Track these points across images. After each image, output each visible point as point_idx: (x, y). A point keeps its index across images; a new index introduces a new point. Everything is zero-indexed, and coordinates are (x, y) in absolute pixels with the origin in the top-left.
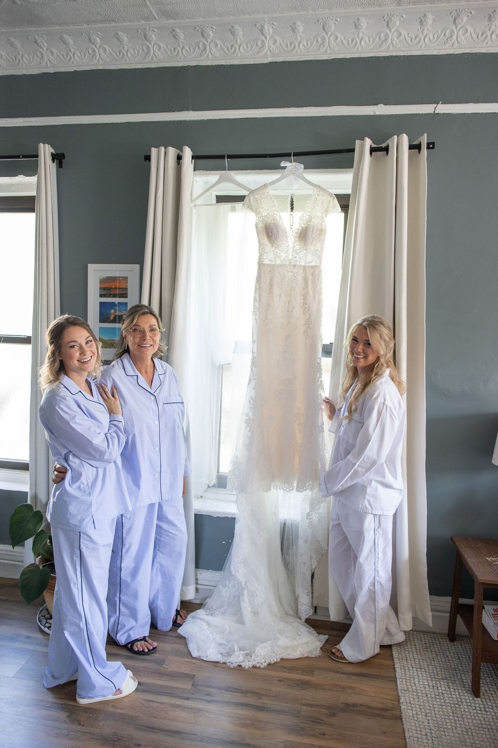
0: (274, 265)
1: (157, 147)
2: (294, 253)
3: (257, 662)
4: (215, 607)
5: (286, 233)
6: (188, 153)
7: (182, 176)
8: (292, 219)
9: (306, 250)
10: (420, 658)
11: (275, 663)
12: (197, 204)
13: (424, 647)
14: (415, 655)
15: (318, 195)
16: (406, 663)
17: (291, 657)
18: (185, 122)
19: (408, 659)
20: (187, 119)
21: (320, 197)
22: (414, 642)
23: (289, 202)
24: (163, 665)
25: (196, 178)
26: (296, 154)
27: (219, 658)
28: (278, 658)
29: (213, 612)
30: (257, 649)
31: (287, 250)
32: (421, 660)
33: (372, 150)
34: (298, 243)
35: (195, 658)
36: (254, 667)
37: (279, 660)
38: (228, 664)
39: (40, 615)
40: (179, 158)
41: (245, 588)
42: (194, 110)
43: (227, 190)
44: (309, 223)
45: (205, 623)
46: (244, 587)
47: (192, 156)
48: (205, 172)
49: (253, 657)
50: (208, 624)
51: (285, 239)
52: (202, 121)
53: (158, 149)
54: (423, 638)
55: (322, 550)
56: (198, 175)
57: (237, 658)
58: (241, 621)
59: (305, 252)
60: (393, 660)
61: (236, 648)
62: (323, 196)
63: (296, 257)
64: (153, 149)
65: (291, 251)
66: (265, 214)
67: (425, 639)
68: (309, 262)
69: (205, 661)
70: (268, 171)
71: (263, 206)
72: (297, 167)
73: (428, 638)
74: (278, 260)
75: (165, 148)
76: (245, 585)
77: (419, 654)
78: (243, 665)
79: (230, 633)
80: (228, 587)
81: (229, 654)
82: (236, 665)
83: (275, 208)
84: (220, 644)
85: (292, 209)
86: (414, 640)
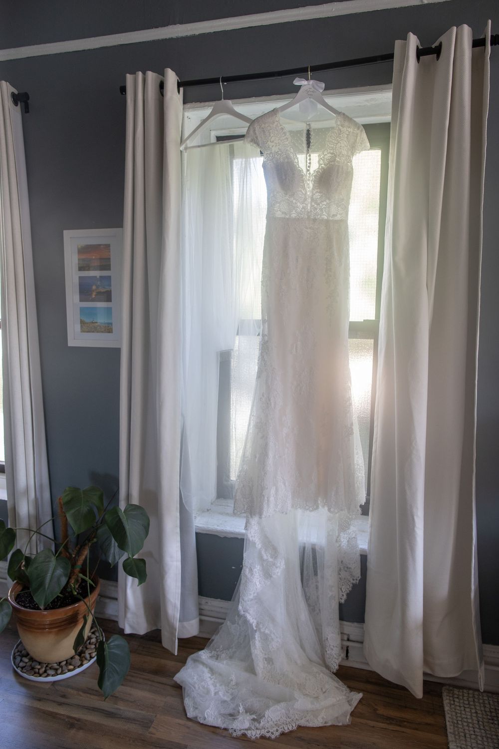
0: (288, 219)
1: (133, 72)
2: (313, 204)
3: (266, 731)
4: (221, 647)
5: (302, 176)
6: (171, 78)
7: (165, 109)
8: (308, 158)
9: (329, 199)
10: (484, 735)
11: (291, 732)
12: (189, 146)
13: (489, 717)
14: (476, 730)
15: (342, 126)
16: (464, 743)
17: (311, 725)
18: (171, 39)
19: (467, 736)
20: (174, 36)
21: (345, 129)
22: (476, 709)
23: (305, 135)
24: (150, 727)
25: (186, 114)
26: (314, 69)
27: (218, 722)
28: (294, 725)
29: (219, 653)
30: (267, 713)
31: (305, 199)
32: (485, 738)
33: (420, 53)
34: (318, 190)
35: (189, 719)
36: (263, 737)
37: (295, 728)
38: (230, 731)
39: (17, 650)
40: (162, 86)
41: (256, 631)
42: (181, 23)
43: (229, 128)
44: (333, 163)
45: (208, 669)
46: (255, 629)
47: (178, 82)
48: (198, 104)
49: (262, 723)
50: (212, 671)
51: (302, 184)
52: (193, 37)
53: (134, 75)
54: (486, 702)
55: (354, 580)
56: (189, 108)
57: (242, 724)
58: (251, 670)
59: (327, 201)
60: (447, 736)
61: (241, 709)
62: (349, 127)
63: (316, 209)
64: (128, 75)
65: (309, 200)
66: (274, 149)
67: (489, 704)
68: (334, 215)
69: (202, 724)
70: (278, 96)
71: (272, 140)
72: (316, 86)
73: (494, 702)
74: (294, 212)
75: (144, 73)
76: (256, 627)
77: (482, 727)
78: (249, 733)
79: (237, 684)
80: (238, 624)
81: (232, 716)
82: (239, 733)
83: (287, 143)
84: (224, 702)
85: (308, 143)
86: (475, 705)
